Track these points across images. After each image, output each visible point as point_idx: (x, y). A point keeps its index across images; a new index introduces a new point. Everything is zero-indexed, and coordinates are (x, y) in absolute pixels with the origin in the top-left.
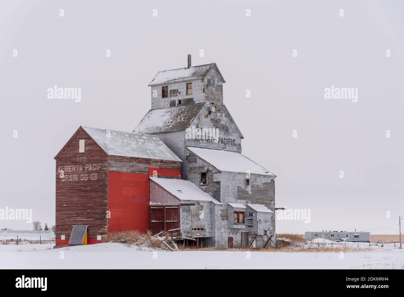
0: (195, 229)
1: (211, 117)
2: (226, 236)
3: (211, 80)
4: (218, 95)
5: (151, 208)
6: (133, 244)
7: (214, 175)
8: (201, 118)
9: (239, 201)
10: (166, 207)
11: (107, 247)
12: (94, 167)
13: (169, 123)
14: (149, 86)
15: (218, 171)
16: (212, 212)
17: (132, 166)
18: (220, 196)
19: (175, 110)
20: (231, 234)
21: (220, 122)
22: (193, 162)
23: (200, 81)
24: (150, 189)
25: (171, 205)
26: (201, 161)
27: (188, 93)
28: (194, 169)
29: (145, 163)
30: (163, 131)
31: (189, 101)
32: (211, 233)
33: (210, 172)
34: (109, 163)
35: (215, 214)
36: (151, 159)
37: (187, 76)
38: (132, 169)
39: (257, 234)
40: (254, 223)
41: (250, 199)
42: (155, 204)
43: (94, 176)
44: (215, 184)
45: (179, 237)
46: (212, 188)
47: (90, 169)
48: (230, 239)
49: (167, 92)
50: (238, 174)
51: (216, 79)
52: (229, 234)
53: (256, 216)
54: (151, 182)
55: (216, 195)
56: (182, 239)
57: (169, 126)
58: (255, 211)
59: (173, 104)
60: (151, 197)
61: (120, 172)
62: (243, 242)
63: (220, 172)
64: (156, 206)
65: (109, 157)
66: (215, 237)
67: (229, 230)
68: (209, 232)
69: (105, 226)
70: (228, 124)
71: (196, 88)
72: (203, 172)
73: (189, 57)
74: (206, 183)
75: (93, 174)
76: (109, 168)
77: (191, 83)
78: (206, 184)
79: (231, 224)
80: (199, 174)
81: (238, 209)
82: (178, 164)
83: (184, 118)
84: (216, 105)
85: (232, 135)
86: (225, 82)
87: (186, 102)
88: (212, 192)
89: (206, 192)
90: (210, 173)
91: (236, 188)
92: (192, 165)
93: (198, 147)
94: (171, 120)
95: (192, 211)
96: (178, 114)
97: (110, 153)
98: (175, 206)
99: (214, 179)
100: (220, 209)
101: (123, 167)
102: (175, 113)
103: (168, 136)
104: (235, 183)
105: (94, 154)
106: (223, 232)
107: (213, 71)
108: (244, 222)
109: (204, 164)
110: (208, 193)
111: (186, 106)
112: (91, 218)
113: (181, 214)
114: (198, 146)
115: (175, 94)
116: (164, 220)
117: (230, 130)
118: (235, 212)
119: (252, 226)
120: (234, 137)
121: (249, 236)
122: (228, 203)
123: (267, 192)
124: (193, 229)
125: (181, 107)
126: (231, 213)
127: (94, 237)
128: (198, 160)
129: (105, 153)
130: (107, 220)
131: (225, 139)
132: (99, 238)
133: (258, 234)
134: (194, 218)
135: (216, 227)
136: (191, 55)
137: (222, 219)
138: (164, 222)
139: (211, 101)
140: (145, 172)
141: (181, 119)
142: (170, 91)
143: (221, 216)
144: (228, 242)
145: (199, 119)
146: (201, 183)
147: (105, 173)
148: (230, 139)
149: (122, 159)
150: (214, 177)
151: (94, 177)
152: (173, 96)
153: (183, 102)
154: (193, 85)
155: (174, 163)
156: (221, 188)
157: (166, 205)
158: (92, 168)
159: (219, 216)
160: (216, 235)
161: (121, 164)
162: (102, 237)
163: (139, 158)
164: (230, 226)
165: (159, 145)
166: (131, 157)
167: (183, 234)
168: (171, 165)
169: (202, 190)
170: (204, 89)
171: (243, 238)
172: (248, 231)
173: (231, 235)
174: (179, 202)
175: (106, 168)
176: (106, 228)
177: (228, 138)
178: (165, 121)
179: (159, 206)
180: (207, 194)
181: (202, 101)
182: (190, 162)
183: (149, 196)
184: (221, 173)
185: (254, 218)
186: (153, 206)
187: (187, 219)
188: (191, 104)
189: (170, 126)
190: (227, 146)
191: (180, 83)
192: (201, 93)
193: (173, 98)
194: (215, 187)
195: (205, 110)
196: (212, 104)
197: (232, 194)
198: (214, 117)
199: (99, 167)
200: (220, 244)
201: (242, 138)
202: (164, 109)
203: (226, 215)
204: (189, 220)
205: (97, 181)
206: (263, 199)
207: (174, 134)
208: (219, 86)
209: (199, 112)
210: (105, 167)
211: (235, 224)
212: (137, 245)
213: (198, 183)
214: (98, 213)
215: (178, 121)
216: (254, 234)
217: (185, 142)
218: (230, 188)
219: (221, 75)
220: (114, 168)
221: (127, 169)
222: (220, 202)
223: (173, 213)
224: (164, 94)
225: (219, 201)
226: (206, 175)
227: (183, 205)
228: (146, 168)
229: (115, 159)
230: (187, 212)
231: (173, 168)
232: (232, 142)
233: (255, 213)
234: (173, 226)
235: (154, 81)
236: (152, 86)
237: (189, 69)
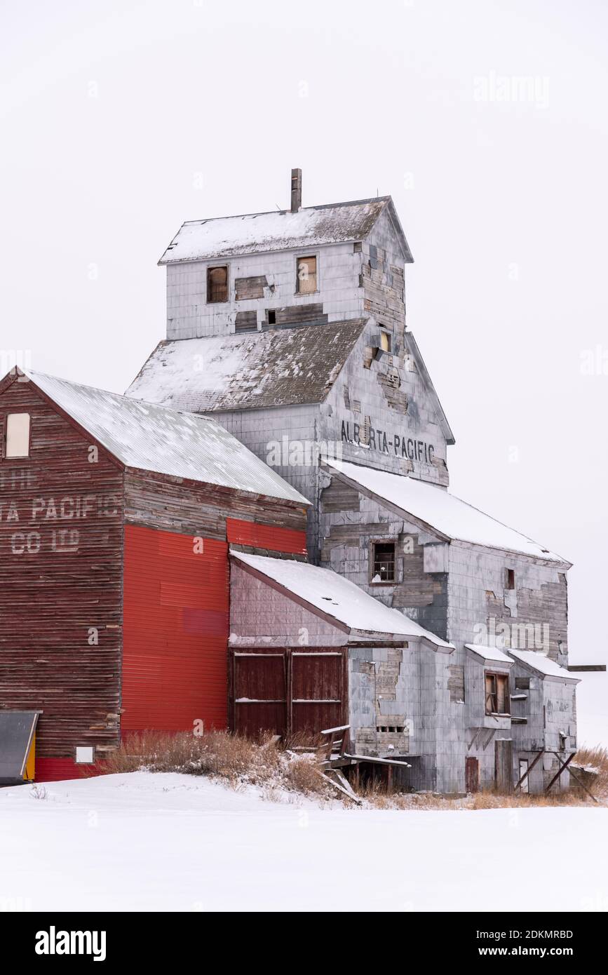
0: (384, 729)
1: (378, 367)
2: (461, 752)
3: (378, 249)
4: (394, 298)
5: (236, 654)
6: (239, 779)
7: (427, 550)
8: (355, 369)
10: (294, 654)
11: (165, 790)
12: (68, 507)
13: (246, 380)
14: (160, 263)
15: (438, 537)
16: (423, 671)
17: (186, 511)
18: (445, 620)
19: (260, 341)
20: (473, 747)
21: (400, 385)
22: (344, 509)
23: (348, 249)
24: (232, 591)
25: (312, 645)
26: (374, 505)
27: (301, 289)
28: (348, 530)
29: (221, 503)
30: (231, 403)
31: (306, 313)
32: (421, 742)
33: (409, 539)
34: (126, 494)
35: (435, 681)
36: (235, 490)
37: (297, 234)
38: (186, 522)
39: (543, 748)
40: (532, 712)
42: (250, 641)
43: (67, 538)
44: (429, 581)
45: (345, 754)
46: (417, 593)
47: (51, 513)
48: (472, 763)
49: (226, 284)
50: (489, 551)
51: (390, 249)
52: (467, 748)
53: (540, 689)
54: (234, 567)
55: (433, 616)
56: (354, 762)
57: (249, 389)
58: (535, 671)
59: (245, 323)
60: (236, 618)
61: (156, 529)
62: (500, 773)
63: (447, 541)
64: (256, 650)
65: (127, 473)
66: (434, 755)
67: (468, 732)
68: (416, 741)
69: (110, 715)
70: (416, 393)
71: (333, 272)
72: (382, 542)
73: (296, 176)
74: (392, 577)
75: (65, 532)
76: (127, 512)
77: (315, 257)
78: (395, 581)
79: (477, 715)
80: (365, 546)
81: (494, 666)
82: (300, 513)
83: (300, 364)
84: (389, 332)
85: (424, 431)
86: (411, 260)
87: (294, 318)
88: (415, 607)
89: (392, 606)
90: (410, 545)
91: (484, 595)
92: (342, 518)
93: (349, 462)
94: (254, 374)
95: (377, 666)
96: (273, 358)
97: (130, 461)
98: (328, 649)
99: (428, 563)
100: (447, 663)
101: (162, 512)
102: (259, 350)
103: (251, 422)
104: (481, 582)
105: (66, 463)
106: (453, 741)
107: (382, 223)
108: (506, 709)
109: (386, 514)
110: (400, 609)
111: (297, 331)
112: (53, 686)
113: (350, 676)
114: (348, 458)
115: (257, 290)
116: (285, 696)
117: (423, 416)
118: (491, 677)
119: (524, 722)
120: (430, 436)
121: (514, 755)
122: (467, 645)
123: (550, 613)
124: (378, 728)
125: (276, 334)
126: (477, 678)
127: (62, 753)
128: (364, 503)
129: (110, 461)
130: (118, 694)
131: (410, 440)
132: (84, 755)
133: (547, 750)
134: (382, 691)
135: (439, 723)
136: (301, 170)
137: (453, 698)
138: (286, 703)
139: (378, 315)
140: (217, 532)
141: (288, 367)
142: (236, 280)
143: (449, 688)
144: (467, 773)
145: (350, 371)
146: (374, 576)
147: (110, 530)
148: (422, 443)
149: (159, 483)
150: (426, 558)
151: (68, 544)
152: (245, 297)
153: (284, 319)
154: (323, 260)
155: (291, 507)
156: (450, 593)
157: (292, 644)
158: (58, 512)
159: (446, 685)
160: (439, 751)
161: (156, 501)
162: (96, 752)
163: (203, 485)
164: (472, 719)
165: (235, 449)
166: (185, 480)
167: (357, 745)
168: (283, 515)
169: (381, 601)
170: (360, 276)
171: (500, 760)
172: (510, 739)
173: (473, 752)
174: (343, 635)
175: (115, 512)
176: (111, 720)
177: (418, 438)
178: (231, 374)
179: (265, 650)
180: (399, 612)
181: (351, 316)
182: (332, 507)
183: (229, 613)
184: (449, 543)
185: (534, 695)
186: (241, 650)
187: (364, 696)
188: (313, 323)
189: (258, 391)
190: (414, 464)
191: (275, 256)
192: (349, 288)
193: (247, 305)
194: (430, 588)
195: (365, 343)
196: (381, 325)
197: (475, 615)
198: (384, 367)
199: (89, 508)
200: (447, 779)
201: (451, 441)
202: (215, 341)
203: (462, 685)
204: (369, 698)
205: (79, 556)
207: (274, 414)
208: (396, 272)
209: (352, 347)
210: (111, 508)
211: (488, 714)
212: (253, 782)
213: (363, 577)
214: (83, 668)
215: (280, 375)
216: (534, 747)
218: (470, 595)
219: (403, 237)
220: (139, 512)
221: (172, 519)
222: (447, 641)
223: (321, 671)
224: (216, 289)
225: (443, 635)
226: (394, 552)
227: (358, 645)
228: (220, 518)
229: (141, 482)
230: (364, 671)
231: (289, 524)
232: (427, 453)
233: (535, 679)
234: (321, 716)
235: (176, 248)
236: (171, 264)
237: (295, 215)
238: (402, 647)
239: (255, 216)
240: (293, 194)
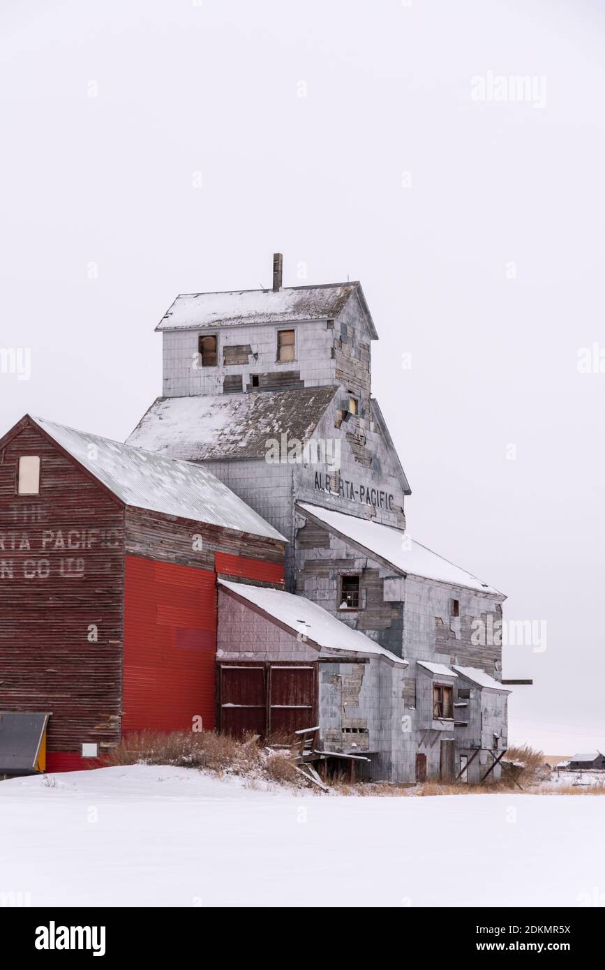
0: (348, 730)
1: (347, 427)
2: (412, 750)
3: (348, 327)
4: (362, 369)
5: (223, 667)
6: (225, 771)
7: (386, 583)
8: (327, 428)
9: (438, 656)
10: (273, 667)
11: (161, 780)
12: (74, 539)
13: (233, 434)
14: (156, 330)
15: (395, 571)
16: (382, 682)
17: (179, 545)
18: (401, 641)
19: (245, 402)
20: (423, 745)
21: (365, 443)
22: (317, 546)
23: (320, 327)
24: (219, 613)
25: (288, 660)
26: (343, 543)
27: (282, 358)
28: (319, 564)
29: (209, 538)
30: (220, 453)
31: (285, 379)
32: (377, 740)
33: (371, 573)
34: (127, 529)
35: (391, 691)
36: (223, 528)
37: (278, 310)
38: (179, 554)
39: (480, 747)
40: (471, 717)
41: (457, 652)
42: (235, 656)
43: (74, 565)
44: (388, 608)
45: (316, 751)
46: (378, 618)
47: (60, 543)
48: (421, 759)
49: (216, 351)
50: (438, 584)
51: (358, 327)
52: (417, 746)
53: (478, 699)
54: (221, 593)
55: (391, 637)
56: (322, 757)
57: (235, 442)
58: (475, 684)
59: (232, 385)
60: (222, 636)
61: (152, 560)
62: (444, 766)
63: (403, 575)
64: (239, 663)
65: (128, 511)
66: (390, 752)
67: (419, 733)
68: (375, 740)
69: (112, 717)
70: (379, 451)
71: (309, 345)
72: (348, 574)
73: (277, 260)
74: (356, 604)
75: (72, 560)
76: (128, 545)
77: (293, 331)
78: (360, 607)
79: (426, 719)
80: (334, 578)
81: (441, 679)
82: (279, 549)
83: (280, 422)
84: (357, 398)
85: (386, 482)
86: (376, 338)
87: (275, 382)
88: (376, 630)
89: (356, 628)
90: (371, 578)
91: (434, 621)
92: (314, 554)
93: (321, 507)
94: (239, 429)
95: (343, 678)
96: (256, 416)
97: (130, 500)
98: (301, 663)
99: (387, 593)
100: (402, 677)
101: (159, 545)
102: (244, 409)
103: (237, 470)
104: (431, 610)
105: (73, 500)
106: (406, 741)
107: (352, 304)
108: (450, 715)
109: (352, 551)
110: (363, 631)
111: (278, 394)
112: (61, 692)
113: (321, 686)
114: (321, 504)
115: (243, 357)
116: (264, 702)
117: (385, 470)
118: (438, 688)
119: (464, 725)
120: (390, 487)
121: (456, 752)
122: (419, 662)
124: (343, 730)
125: (259, 395)
126: (427, 689)
127: (69, 748)
128: (334, 542)
129: (112, 500)
130: (119, 699)
131: (373, 490)
132: (90, 750)
133: (483, 748)
134: (347, 699)
135: (395, 726)
136: (282, 255)
137: (407, 705)
138: (265, 708)
139: (347, 383)
140: (207, 563)
141: (269, 424)
142: (225, 347)
143: (403, 696)
144: (417, 766)
145: (323, 429)
146: (341, 603)
147: (113, 559)
148: (383, 493)
149: (156, 520)
150: (386, 589)
151: (75, 570)
152: (232, 363)
153: (266, 383)
154: (299, 331)
155: (270, 543)
156: (405, 618)
157: (271, 659)
158: (66, 542)
159: (400, 694)
160: (394, 748)
161: (155, 535)
162: (100, 748)
163: (196, 522)
164: (422, 722)
165: (223, 493)
166: (179, 518)
167: (325, 743)
168: (263, 550)
169: (347, 624)
170: (332, 349)
171: (444, 756)
172: (453, 739)
173: (422, 750)
174: (314, 653)
175: (117, 544)
176: (113, 721)
177: (380, 489)
178: (220, 428)
179: (247, 663)
180: (362, 634)
181: (324, 383)
182: (306, 545)
183: (217, 632)
184: (405, 577)
185: (473, 703)
186: (227, 663)
187: (332, 703)
188: (292, 387)
189: (243, 444)
190: (377, 510)
191: (259, 328)
192: (322, 359)
193: (234, 370)
194: (387, 615)
195: (336, 406)
196: (350, 392)
197: (426, 637)
198: (352, 427)
199: (93, 540)
200: (400, 771)
201: (408, 492)
202: (206, 399)
203: (414, 695)
204: (336, 705)
205: (85, 581)
206: (479, 655)
208: (364, 347)
209: (325, 409)
210: (113, 540)
211: (435, 718)
212: (237, 773)
213: (332, 604)
214: (88, 677)
215: (262, 431)
216: (472, 746)
217: (292, 488)
218: (422, 620)
219: (369, 317)
220: (138, 544)
221: (168, 552)
222: (403, 658)
223: (296, 682)
224: (207, 354)
225: (398, 653)
226: (358, 583)
227: (328, 660)
228: (209, 551)
229: (140, 519)
230: (332, 682)
231: (269, 558)
232: (388, 502)
233: (475, 691)
234: (296, 719)
235: (171, 318)
236: (167, 331)
237: (277, 293)
238: (365, 662)
239: (241, 292)
240: (275, 275)
